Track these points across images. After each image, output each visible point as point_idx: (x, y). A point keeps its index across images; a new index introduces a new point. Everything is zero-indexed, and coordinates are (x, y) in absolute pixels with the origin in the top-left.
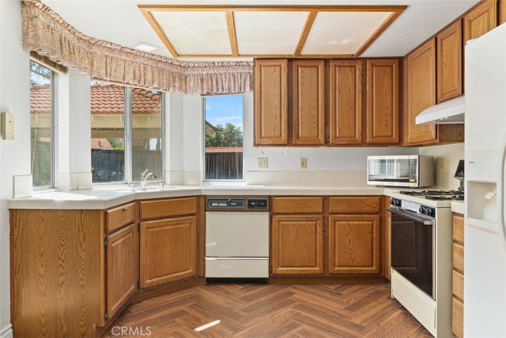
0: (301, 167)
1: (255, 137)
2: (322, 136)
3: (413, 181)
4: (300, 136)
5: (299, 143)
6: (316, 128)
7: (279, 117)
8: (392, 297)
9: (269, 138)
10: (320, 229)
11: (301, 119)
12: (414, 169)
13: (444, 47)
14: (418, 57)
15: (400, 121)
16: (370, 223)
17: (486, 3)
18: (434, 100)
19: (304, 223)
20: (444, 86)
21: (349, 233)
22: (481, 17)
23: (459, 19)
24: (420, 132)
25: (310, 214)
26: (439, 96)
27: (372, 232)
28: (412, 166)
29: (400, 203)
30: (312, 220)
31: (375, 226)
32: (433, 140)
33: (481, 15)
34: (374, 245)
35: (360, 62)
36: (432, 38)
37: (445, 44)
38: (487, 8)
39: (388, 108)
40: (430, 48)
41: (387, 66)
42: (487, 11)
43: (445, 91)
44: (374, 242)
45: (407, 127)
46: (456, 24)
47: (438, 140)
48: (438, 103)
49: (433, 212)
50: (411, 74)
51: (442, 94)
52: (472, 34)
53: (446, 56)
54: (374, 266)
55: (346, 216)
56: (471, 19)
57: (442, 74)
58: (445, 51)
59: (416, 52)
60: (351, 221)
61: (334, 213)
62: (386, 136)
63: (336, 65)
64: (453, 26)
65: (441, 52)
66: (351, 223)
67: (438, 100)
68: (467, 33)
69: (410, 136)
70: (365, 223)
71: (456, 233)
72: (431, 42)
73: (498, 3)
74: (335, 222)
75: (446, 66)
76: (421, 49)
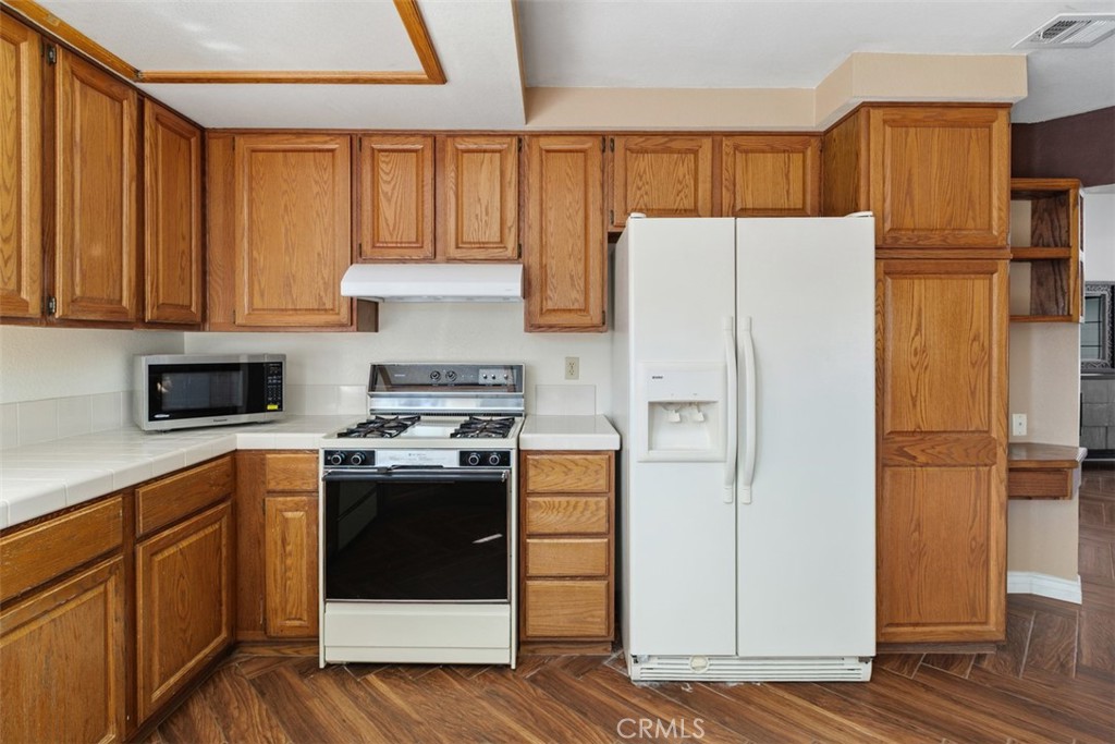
2: (31, 293)
3: (276, 407)
6: (13, 261)
8: (322, 666)
10: (117, 603)
12: (277, 384)
13: (383, 166)
14: (285, 151)
15: (204, 273)
16: (217, 526)
17: (498, 140)
18: (344, 251)
19: (72, 605)
20: (381, 233)
21: (181, 575)
22: (486, 154)
23: (430, 136)
24: (290, 307)
25: (87, 565)
26: (367, 248)
27: (219, 549)
28: (272, 375)
29: (368, 457)
30: (97, 581)
31: (224, 530)
32: (340, 326)
33: (485, 151)
34: (224, 578)
35: (133, 96)
36: (340, 134)
37: (387, 160)
38: (498, 147)
39: (184, 238)
40: (332, 151)
41: (181, 136)
42: (500, 151)
43: (383, 243)
44: (224, 571)
45: (231, 288)
46: (419, 139)
47: (354, 327)
48: (354, 260)
49: (504, 457)
50: (251, 178)
51: (374, 247)
52: (465, 172)
53: (389, 182)
54: (224, 628)
55: (176, 529)
56: (460, 147)
57: (373, 211)
58: (388, 174)
59: (276, 138)
60: (184, 538)
61: (147, 536)
62: (182, 307)
63: (73, 73)
64: (412, 139)
65: (373, 170)
66: (184, 544)
67: (355, 253)
68: (453, 167)
69: (246, 312)
70: (209, 530)
71: (536, 481)
72: (338, 141)
73: (520, 149)
74: (151, 561)
75: (389, 201)
76: (299, 141)
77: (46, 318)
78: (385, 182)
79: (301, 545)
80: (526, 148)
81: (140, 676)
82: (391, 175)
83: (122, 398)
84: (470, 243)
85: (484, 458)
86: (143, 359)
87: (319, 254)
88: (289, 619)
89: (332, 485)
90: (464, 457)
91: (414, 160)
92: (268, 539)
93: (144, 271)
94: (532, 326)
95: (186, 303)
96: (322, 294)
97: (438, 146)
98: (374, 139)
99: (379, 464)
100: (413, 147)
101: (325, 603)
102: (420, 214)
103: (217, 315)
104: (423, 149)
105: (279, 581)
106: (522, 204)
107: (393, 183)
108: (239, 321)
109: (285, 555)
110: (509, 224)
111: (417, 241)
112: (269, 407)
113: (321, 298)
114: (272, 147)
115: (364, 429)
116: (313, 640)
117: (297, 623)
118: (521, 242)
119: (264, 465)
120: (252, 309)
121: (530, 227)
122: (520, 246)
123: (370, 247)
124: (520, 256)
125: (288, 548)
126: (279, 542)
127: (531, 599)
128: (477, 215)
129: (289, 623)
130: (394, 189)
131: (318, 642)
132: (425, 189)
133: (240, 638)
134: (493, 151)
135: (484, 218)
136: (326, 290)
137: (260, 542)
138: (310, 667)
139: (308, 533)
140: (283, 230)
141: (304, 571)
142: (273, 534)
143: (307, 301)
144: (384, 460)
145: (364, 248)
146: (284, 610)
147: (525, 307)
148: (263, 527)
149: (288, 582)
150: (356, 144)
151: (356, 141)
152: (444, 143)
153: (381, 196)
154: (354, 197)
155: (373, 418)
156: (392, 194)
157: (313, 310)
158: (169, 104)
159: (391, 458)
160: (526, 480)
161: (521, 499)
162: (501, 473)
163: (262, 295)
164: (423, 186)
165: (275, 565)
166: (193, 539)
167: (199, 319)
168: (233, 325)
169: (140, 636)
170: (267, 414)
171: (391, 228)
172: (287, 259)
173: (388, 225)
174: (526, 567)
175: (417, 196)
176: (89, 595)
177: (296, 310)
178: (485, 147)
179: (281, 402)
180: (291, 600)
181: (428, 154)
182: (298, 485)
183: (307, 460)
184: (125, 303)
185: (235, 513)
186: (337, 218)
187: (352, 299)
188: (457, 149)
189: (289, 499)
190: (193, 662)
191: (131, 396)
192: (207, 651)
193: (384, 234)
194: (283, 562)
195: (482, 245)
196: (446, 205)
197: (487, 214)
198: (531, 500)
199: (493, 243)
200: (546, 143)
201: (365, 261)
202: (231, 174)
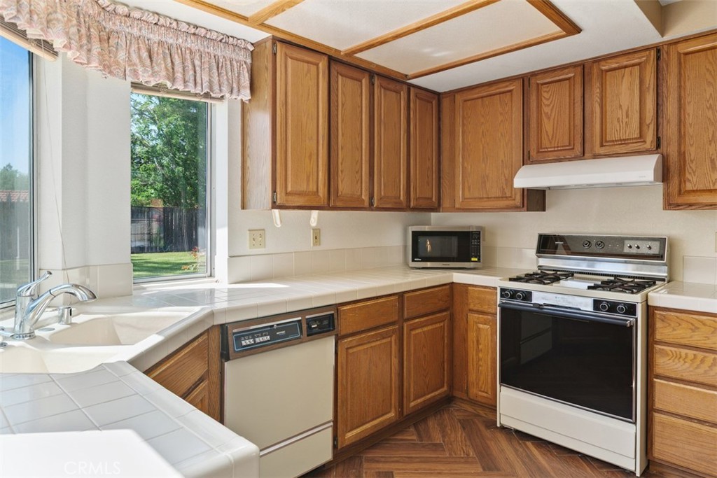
0: (314, 245)
1: (274, 191)
2: (366, 196)
3: (476, 259)
4: (340, 193)
5: (339, 204)
6: (359, 182)
7: (315, 157)
8: (498, 425)
9: (300, 194)
10: (394, 348)
11: (342, 164)
12: (477, 245)
13: (545, 95)
14: (482, 97)
15: (439, 178)
16: (442, 324)
17: (636, 55)
18: (519, 156)
19: (378, 343)
20: (543, 142)
21: (424, 346)
22: (627, 69)
23: (579, 65)
24: (485, 196)
25: (384, 326)
26: (533, 153)
27: (443, 338)
28: (475, 239)
29: (527, 296)
30: (387, 335)
31: (446, 327)
32: (516, 208)
33: (626, 67)
34: (446, 356)
35: (405, 87)
36: (515, 79)
37: (547, 90)
38: (637, 61)
39: (429, 159)
40: (511, 91)
41: (428, 102)
42: (639, 64)
43: (544, 148)
44: (446, 351)
45: (453, 186)
46: (571, 69)
47: (525, 208)
48: (525, 162)
49: (631, 309)
50: (464, 118)
51: (538, 152)
52: (608, 87)
53: (548, 105)
54: (445, 384)
55: (422, 319)
56: (604, 68)
57: (538, 127)
58: (548, 99)
59: (477, 90)
60: (425, 326)
61: (409, 319)
62: (428, 198)
63: (381, 86)
64: (567, 70)
65: (538, 99)
66: (425, 329)
67: (525, 157)
68: (598, 85)
69: (461, 200)
70: (438, 325)
71: (662, 332)
72: (514, 84)
73: (658, 58)
74: (410, 333)
75: (549, 118)
76: (491, 89)
77: (371, 207)
78: (546, 105)
79: (488, 346)
80: (665, 54)
81: (405, 391)
82: (550, 101)
83: (401, 249)
84: (613, 141)
85: (613, 306)
86: (410, 227)
87: (502, 161)
88: (480, 391)
90: (597, 304)
91: (568, 85)
92: (469, 339)
93: (410, 180)
94: (670, 204)
95: (430, 197)
96: (505, 187)
97: (586, 71)
98: (538, 77)
99: (534, 301)
100: (567, 76)
101: (501, 386)
102: (572, 124)
103: (446, 203)
104: (574, 77)
105: (475, 366)
106: (660, 103)
107: (552, 105)
108: (457, 206)
109: (478, 351)
110: (648, 122)
111: (570, 145)
112: (473, 259)
113: (504, 189)
114: (475, 96)
115: (529, 278)
116: (493, 408)
117: (485, 395)
118: (660, 135)
119: (467, 293)
120: (464, 198)
121: (668, 122)
122: (658, 139)
123: (535, 153)
124: (658, 146)
125: (480, 347)
126: (475, 342)
127: (657, 428)
128: (618, 119)
129: (480, 393)
130: (552, 110)
131: (496, 410)
132: (576, 105)
133: (454, 395)
134: (633, 65)
135: (625, 120)
136: (506, 184)
137: (465, 340)
138: (491, 424)
139: (491, 340)
140: (481, 148)
141: (489, 364)
142: (472, 336)
143: (495, 192)
144: (538, 299)
145: (531, 153)
146: (477, 384)
147: (664, 189)
148: (467, 331)
149: (480, 368)
150: (526, 83)
151: (526, 81)
152: (591, 68)
153: (543, 115)
154: (525, 119)
155: (539, 272)
156: (551, 113)
157: (499, 197)
158: (422, 86)
159: (543, 298)
160: (654, 331)
161: (650, 344)
162: (627, 320)
163: (469, 190)
164: (574, 104)
165: (473, 356)
166: (430, 328)
167: (436, 205)
168: (454, 209)
169: (405, 370)
170: (472, 263)
171: (550, 137)
172: (483, 166)
173: (548, 136)
174: (653, 401)
175: (570, 112)
176: (384, 341)
177: (488, 198)
178: (625, 63)
179: (479, 256)
180: (482, 379)
181: (579, 80)
182: (485, 308)
183: (491, 293)
184: (402, 198)
185: (452, 318)
186: (514, 136)
187: (523, 189)
188: (602, 70)
189: (481, 316)
190: (429, 396)
191: (405, 247)
192: (437, 393)
193: (546, 143)
194: (477, 355)
195: (624, 142)
196: (592, 114)
197: (627, 116)
198: (658, 347)
199: (633, 139)
200: (684, 48)
201: (533, 163)
202: (453, 118)
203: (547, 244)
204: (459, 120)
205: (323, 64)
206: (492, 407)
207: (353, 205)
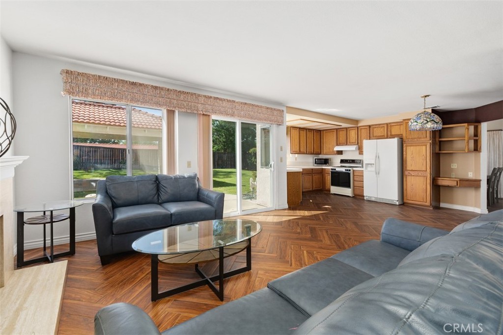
1: (291, 151)
2: (305, 151)
4: (301, 151)
5: (301, 153)
6: (304, 148)
8: (331, 193)
9: (295, 151)
10: (311, 178)
15: (321, 148)
18: (336, 144)
21: (317, 179)
23: (346, 128)
27: (321, 178)
28: (328, 160)
29: (335, 169)
31: (321, 176)
32: (335, 154)
34: (321, 182)
35: (313, 130)
36: (335, 129)
37: (341, 132)
39: (318, 144)
40: (334, 131)
41: (318, 132)
45: (323, 150)
47: (338, 154)
49: (350, 170)
54: (321, 187)
55: (316, 174)
57: (339, 139)
59: (328, 130)
61: (314, 173)
63: (308, 131)
65: (339, 133)
68: (349, 132)
71: (355, 174)
73: (358, 129)
74: (314, 176)
75: (341, 137)
76: (330, 131)
77: (306, 154)
78: (340, 135)
81: (313, 186)
84: (351, 142)
85: (347, 170)
86: (314, 158)
87: (332, 145)
89: (332, 172)
90: (346, 170)
91: (344, 132)
93: (314, 148)
94: (360, 154)
95: (319, 152)
98: (339, 129)
100: (344, 130)
101: (331, 186)
102: (345, 138)
103: (322, 153)
106: (358, 136)
109: (327, 180)
110: (356, 140)
111: (345, 142)
113: (333, 150)
115: (337, 167)
117: (328, 188)
119: (325, 170)
120: (325, 152)
121: (359, 139)
124: (358, 143)
127: (355, 189)
134: (354, 129)
138: (329, 193)
139: (329, 178)
140: (329, 142)
141: (329, 182)
142: (326, 178)
144: (337, 170)
145: (338, 144)
147: (358, 151)
149: (328, 184)
150: (337, 130)
152: (348, 129)
154: (337, 137)
155: (339, 166)
157: (332, 152)
158: (316, 129)
162: (350, 172)
163: (327, 150)
164: (345, 135)
165: (326, 182)
166: (318, 176)
168: (324, 154)
169: (313, 183)
170: (327, 165)
172: (329, 146)
173: (341, 140)
174: (354, 185)
176: (309, 176)
177: (329, 152)
179: (328, 163)
180: (328, 186)
182: (328, 173)
183: (330, 170)
184: (312, 152)
185: (323, 175)
186: (335, 140)
187: (337, 150)
190: (318, 188)
191: (313, 162)
193: (340, 142)
195: (353, 143)
196: (348, 137)
197: (353, 138)
198: (354, 176)
200: (361, 128)
201: (338, 146)
202: (323, 135)
203: (342, 161)
204: (324, 136)
205: (298, 130)
206: (329, 191)
207: (303, 153)
